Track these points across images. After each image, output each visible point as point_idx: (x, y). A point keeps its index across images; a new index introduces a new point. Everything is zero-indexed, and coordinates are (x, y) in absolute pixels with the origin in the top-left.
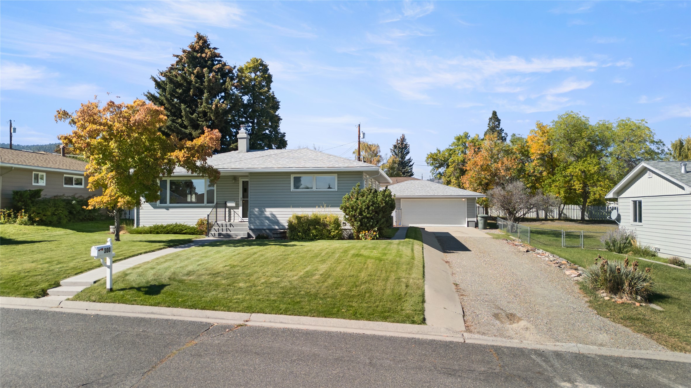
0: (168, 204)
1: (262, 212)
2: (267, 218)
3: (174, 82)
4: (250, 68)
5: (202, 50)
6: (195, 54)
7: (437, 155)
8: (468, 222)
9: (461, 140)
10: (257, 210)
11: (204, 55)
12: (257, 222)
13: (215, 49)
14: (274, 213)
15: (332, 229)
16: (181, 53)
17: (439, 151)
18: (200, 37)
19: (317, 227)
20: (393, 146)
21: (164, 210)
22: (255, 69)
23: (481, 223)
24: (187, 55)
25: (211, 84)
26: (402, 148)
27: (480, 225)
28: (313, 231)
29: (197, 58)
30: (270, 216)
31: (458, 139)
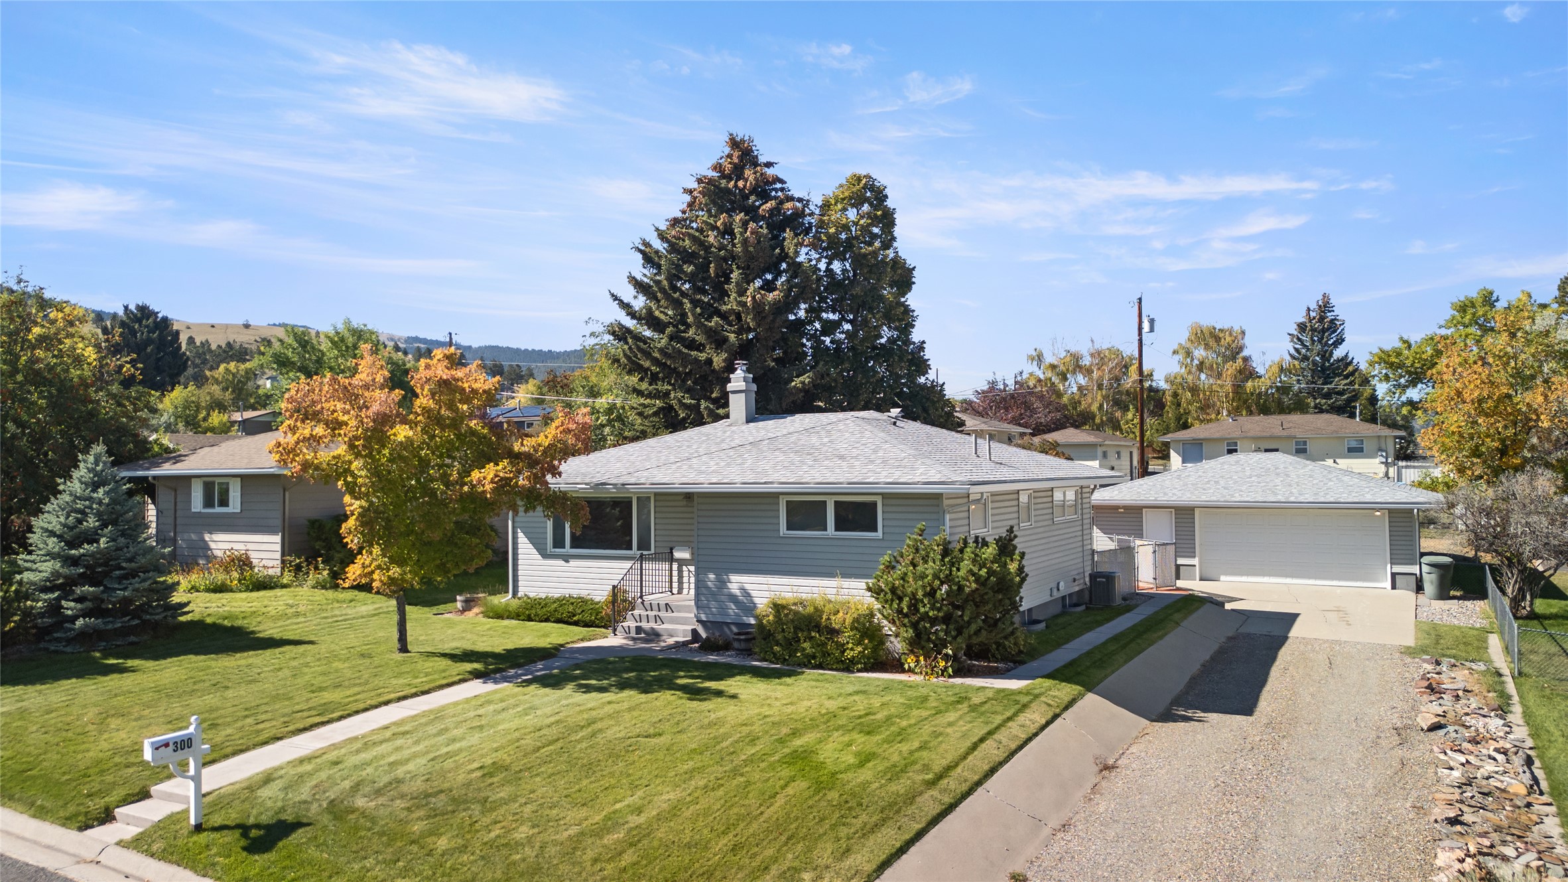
0: (568, 549)
1: (722, 583)
2: (733, 598)
3: (678, 250)
4: (843, 199)
5: (738, 171)
6: (723, 182)
7: (1398, 354)
8: (1394, 575)
9: (1470, 311)
10: (712, 576)
11: (741, 184)
12: (713, 604)
13: (769, 165)
14: (747, 586)
15: (848, 643)
16: (694, 185)
17: (1405, 342)
18: (734, 143)
19: (813, 634)
20: (1296, 327)
21: (562, 563)
22: (857, 200)
23: (1432, 582)
24: (704, 187)
25: (751, 249)
26: (1324, 331)
27: (1430, 587)
28: (806, 645)
29: (728, 191)
30: (738, 592)
31: (1463, 308)
